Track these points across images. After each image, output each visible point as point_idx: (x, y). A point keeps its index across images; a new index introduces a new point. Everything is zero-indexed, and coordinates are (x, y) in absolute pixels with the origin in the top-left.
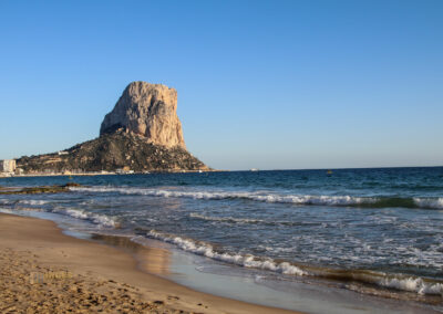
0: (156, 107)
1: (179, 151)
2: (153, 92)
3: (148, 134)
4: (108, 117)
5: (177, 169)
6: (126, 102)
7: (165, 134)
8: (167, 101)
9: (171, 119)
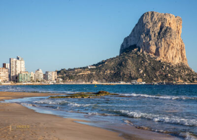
0: (164, 32)
1: (182, 67)
2: (162, 20)
3: (157, 53)
4: (126, 40)
5: (180, 81)
6: (141, 28)
7: (171, 54)
8: (174, 27)
9: (176, 42)
